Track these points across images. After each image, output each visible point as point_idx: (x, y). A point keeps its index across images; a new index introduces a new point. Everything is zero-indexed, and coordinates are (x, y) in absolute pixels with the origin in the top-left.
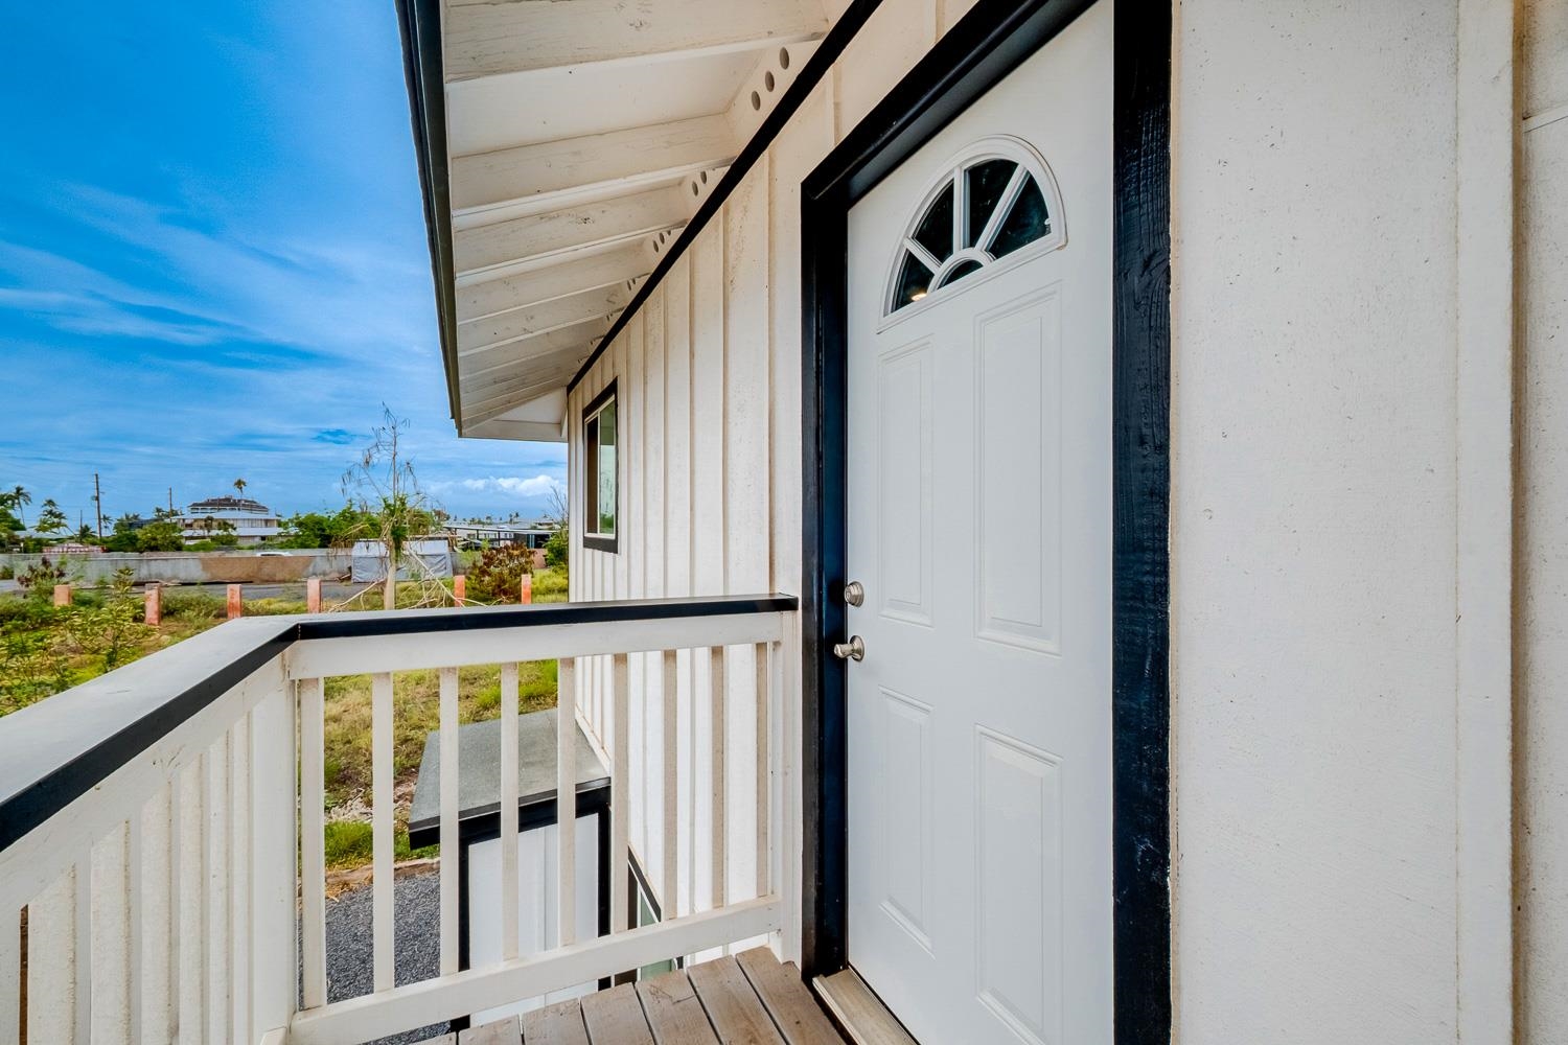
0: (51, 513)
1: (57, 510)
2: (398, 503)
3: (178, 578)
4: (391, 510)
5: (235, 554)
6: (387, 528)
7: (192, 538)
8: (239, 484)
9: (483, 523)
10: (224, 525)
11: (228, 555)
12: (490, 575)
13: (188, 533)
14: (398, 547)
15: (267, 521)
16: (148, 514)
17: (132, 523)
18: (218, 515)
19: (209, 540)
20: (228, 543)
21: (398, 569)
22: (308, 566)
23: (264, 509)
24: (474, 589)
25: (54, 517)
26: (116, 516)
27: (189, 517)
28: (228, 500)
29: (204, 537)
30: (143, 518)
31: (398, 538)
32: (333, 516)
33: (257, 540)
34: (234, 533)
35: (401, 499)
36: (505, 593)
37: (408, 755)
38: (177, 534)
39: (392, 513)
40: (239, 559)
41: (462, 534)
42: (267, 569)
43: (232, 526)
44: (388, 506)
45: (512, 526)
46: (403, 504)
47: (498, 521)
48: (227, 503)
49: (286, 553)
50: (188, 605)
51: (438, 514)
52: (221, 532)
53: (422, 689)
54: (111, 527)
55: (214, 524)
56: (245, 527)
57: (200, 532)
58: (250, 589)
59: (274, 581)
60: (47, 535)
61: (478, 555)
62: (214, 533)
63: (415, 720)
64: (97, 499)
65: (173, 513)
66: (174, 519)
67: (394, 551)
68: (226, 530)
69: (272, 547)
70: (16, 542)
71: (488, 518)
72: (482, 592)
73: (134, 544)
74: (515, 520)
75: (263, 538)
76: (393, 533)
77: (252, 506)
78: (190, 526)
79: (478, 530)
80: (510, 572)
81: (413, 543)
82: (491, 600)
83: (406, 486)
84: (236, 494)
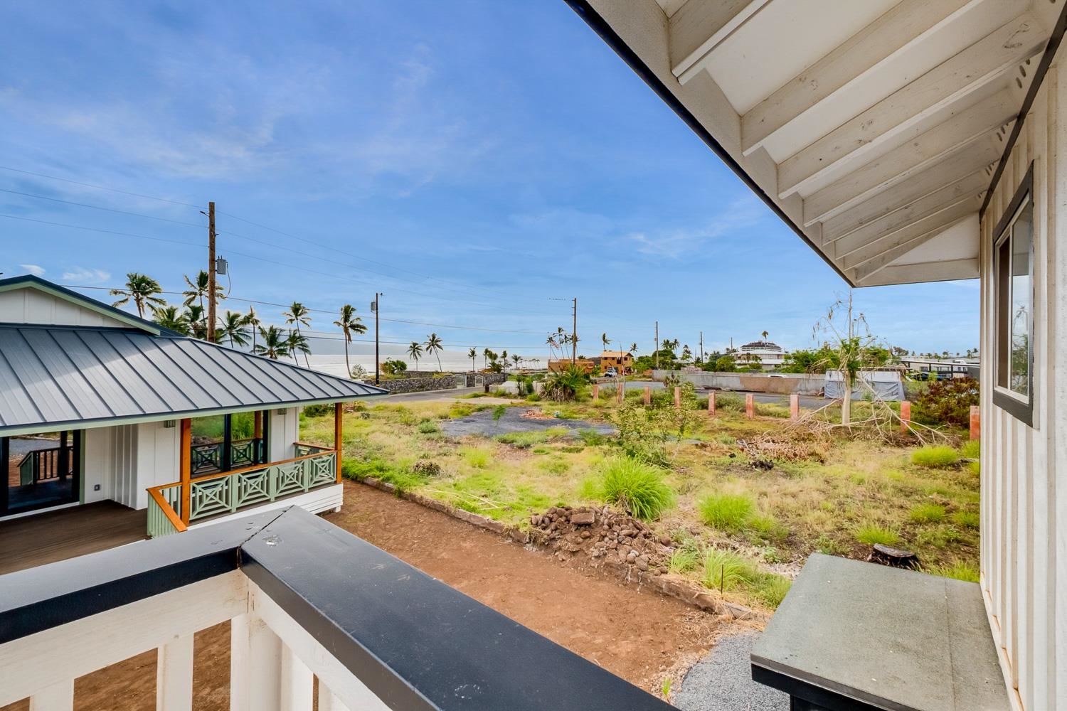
0: (686, 351)
1: (689, 350)
2: (854, 344)
3: (729, 387)
4: (847, 350)
5: (758, 375)
6: (844, 362)
7: (739, 365)
8: (765, 334)
9: (939, 358)
10: (756, 358)
11: (754, 375)
12: (936, 403)
13: (738, 362)
14: (853, 376)
15: (778, 355)
16: (723, 352)
17: (716, 356)
18: (754, 352)
19: (748, 366)
20: (757, 368)
21: (853, 392)
22: (797, 385)
23: (778, 348)
24: (920, 413)
25: (687, 353)
26: (710, 352)
27: (740, 352)
28: (760, 343)
29: (746, 364)
30: (721, 353)
31: (853, 368)
32: (815, 352)
33: (773, 366)
34: (760, 363)
35: (855, 341)
36: (952, 420)
37: (840, 542)
38: (733, 363)
39: (848, 352)
40: (759, 378)
41: (915, 367)
42: (773, 385)
43: (759, 358)
44: (845, 346)
45: (970, 361)
46: (857, 344)
47: (955, 356)
48: (760, 345)
49: (784, 376)
50: (728, 403)
51: (899, 350)
52: (754, 362)
53: (862, 489)
54: (708, 358)
55: (751, 357)
56: (768, 358)
57: (744, 362)
58: (762, 397)
59: (777, 393)
60: (685, 362)
61: (924, 385)
62: (750, 362)
63: (851, 515)
64: (701, 344)
65: (734, 351)
66: (733, 354)
67: (849, 379)
68: (756, 360)
69: (779, 371)
70: (672, 364)
71: (945, 353)
72: (928, 416)
73: (714, 367)
74: (975, 355)
75: (775, 365)
76: (848, 366)
77: (771, 346)
78: (740, 358)
79: (930, 364)
80: (959, 403)
81: (865, 373)
82: (937, 424)
83: (860, 332)
84: (764, 340)
